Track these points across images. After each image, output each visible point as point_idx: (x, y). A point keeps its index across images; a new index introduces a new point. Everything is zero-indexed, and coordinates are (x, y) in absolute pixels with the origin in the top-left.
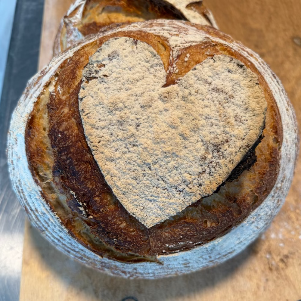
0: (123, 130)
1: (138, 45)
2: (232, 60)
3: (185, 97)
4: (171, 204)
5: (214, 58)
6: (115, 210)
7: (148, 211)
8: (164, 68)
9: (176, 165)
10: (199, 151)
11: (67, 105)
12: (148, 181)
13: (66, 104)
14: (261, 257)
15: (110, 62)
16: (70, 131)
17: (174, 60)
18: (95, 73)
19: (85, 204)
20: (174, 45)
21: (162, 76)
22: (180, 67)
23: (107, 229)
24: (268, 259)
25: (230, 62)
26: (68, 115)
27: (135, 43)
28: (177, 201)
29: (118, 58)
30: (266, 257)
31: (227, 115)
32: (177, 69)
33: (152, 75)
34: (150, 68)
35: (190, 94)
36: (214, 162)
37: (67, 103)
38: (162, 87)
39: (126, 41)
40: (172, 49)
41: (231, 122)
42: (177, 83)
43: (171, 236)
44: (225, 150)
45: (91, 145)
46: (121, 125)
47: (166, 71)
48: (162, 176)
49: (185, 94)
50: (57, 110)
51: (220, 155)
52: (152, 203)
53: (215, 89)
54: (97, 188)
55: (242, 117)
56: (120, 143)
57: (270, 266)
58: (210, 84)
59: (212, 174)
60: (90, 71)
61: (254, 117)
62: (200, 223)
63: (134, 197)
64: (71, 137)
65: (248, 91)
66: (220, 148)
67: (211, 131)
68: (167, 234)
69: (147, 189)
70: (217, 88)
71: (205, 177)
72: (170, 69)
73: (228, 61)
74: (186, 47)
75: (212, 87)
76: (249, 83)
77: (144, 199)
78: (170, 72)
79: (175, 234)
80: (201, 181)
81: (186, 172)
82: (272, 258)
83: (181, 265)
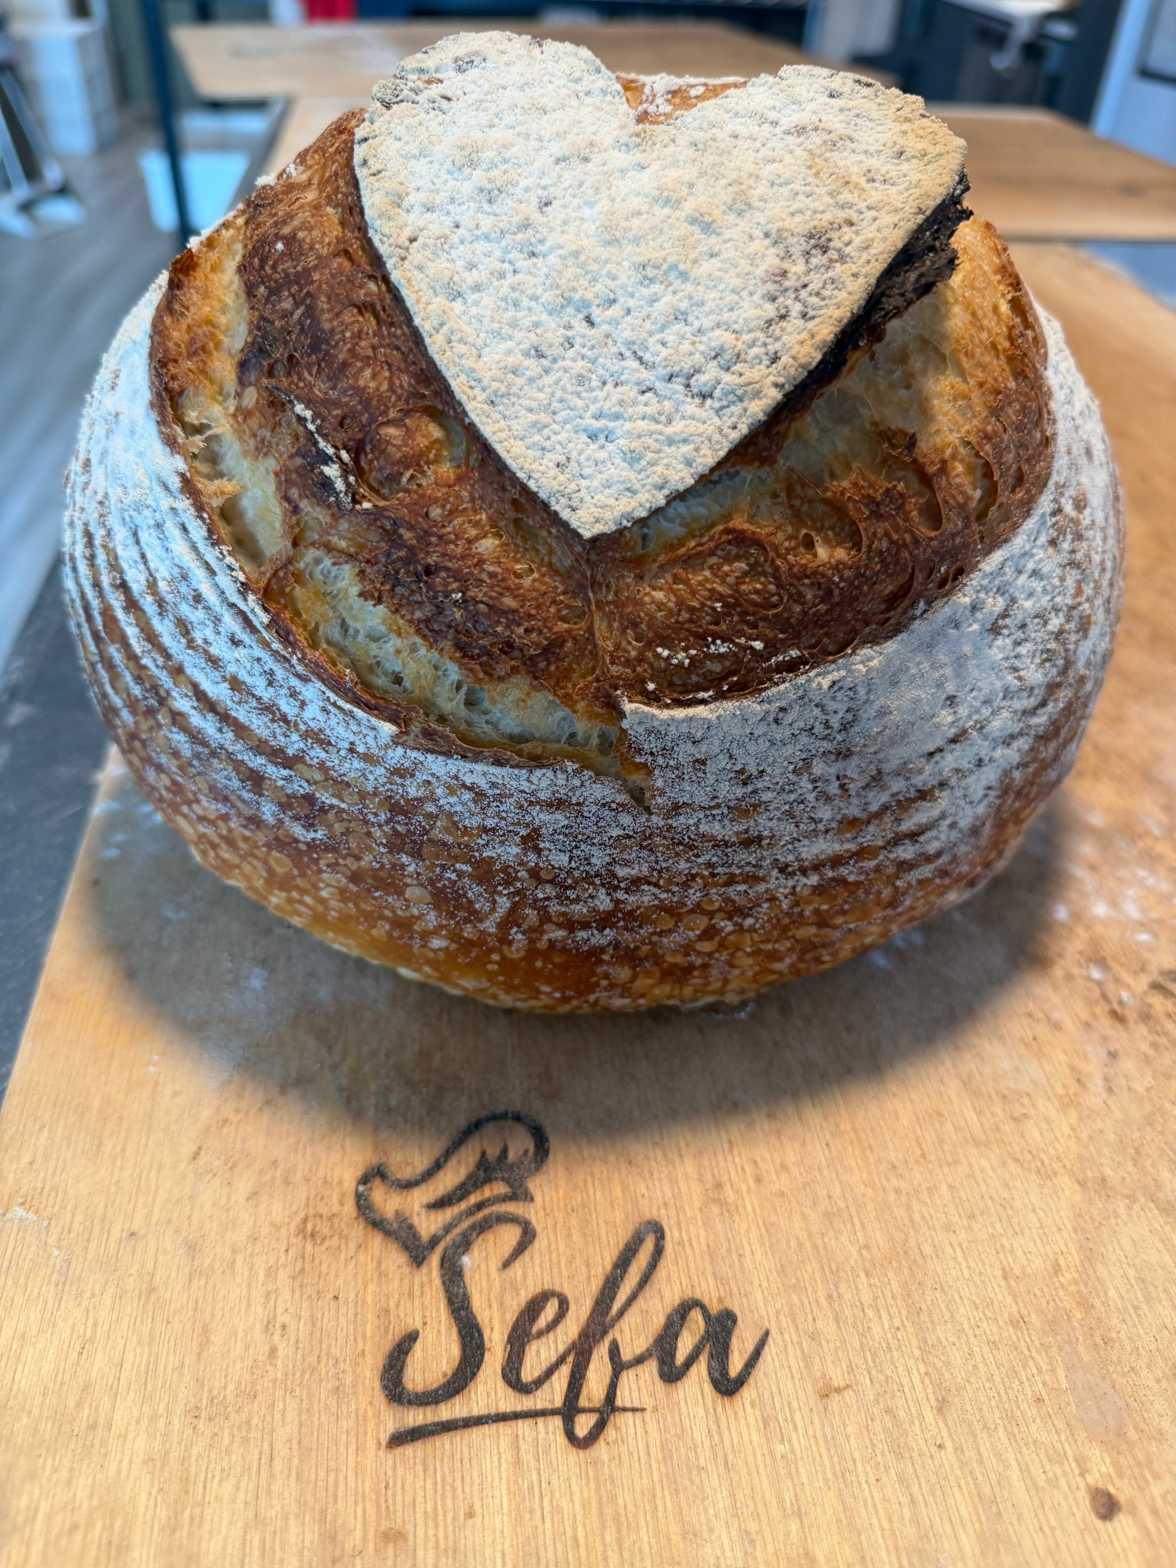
1: (544, 47)
4: (671, 442)
6: (459, 479)
7: (586, 471)
8: (626, 104)
9: (684, 305)
10: (758, 262)
11: (314, 187)
12: (580, 363)
13: (309, 184)
14: (1069, 977)
15: (458, 74)
16: (316, 233)
18: (410, 94)
19: (344, 455)
23: (427, 553)
24: (1099, 983)
25: (830, 77)
26: (313, 203)
27: (537, 42)
28: (693, 427)
29: (484, 65)
30: (1089, 979)
31: (838, 172)
32: (667, 106)
35: (713, 139)
36: (816, 280)
37: (315, 181)
40: (653, 84)
41: (854, 182)
43: (677, 604)
44: (848, 244)
45: (383, 243)
46: (490, 201)
47: (636, 109)
48: (634, 343)
50: (279, 204)
51: (831, 260)
52: (602, 447)
53: (793, 130)
54: (394, 392)
55: (888, 172)
56: (482, 247)
57: (1116, 1006)
58: (775, 123)
59: (811, 314)
60: (396, 89)
62: (787, 544)
63: (532, 417)
66: (829, 241)
67: (792, 209)
68: (659, 595)
69: (580, 389)
70: (797, 127)
71: (790, 329)
72: (645, 106)
75: (783, 126)
76: (898, 113)
77: (568, 427)
78: (646, 111)
79: (693, 593)
80: (778, 346)
81: (718, 325)
82: (1117, 980)
83: (726, 822)
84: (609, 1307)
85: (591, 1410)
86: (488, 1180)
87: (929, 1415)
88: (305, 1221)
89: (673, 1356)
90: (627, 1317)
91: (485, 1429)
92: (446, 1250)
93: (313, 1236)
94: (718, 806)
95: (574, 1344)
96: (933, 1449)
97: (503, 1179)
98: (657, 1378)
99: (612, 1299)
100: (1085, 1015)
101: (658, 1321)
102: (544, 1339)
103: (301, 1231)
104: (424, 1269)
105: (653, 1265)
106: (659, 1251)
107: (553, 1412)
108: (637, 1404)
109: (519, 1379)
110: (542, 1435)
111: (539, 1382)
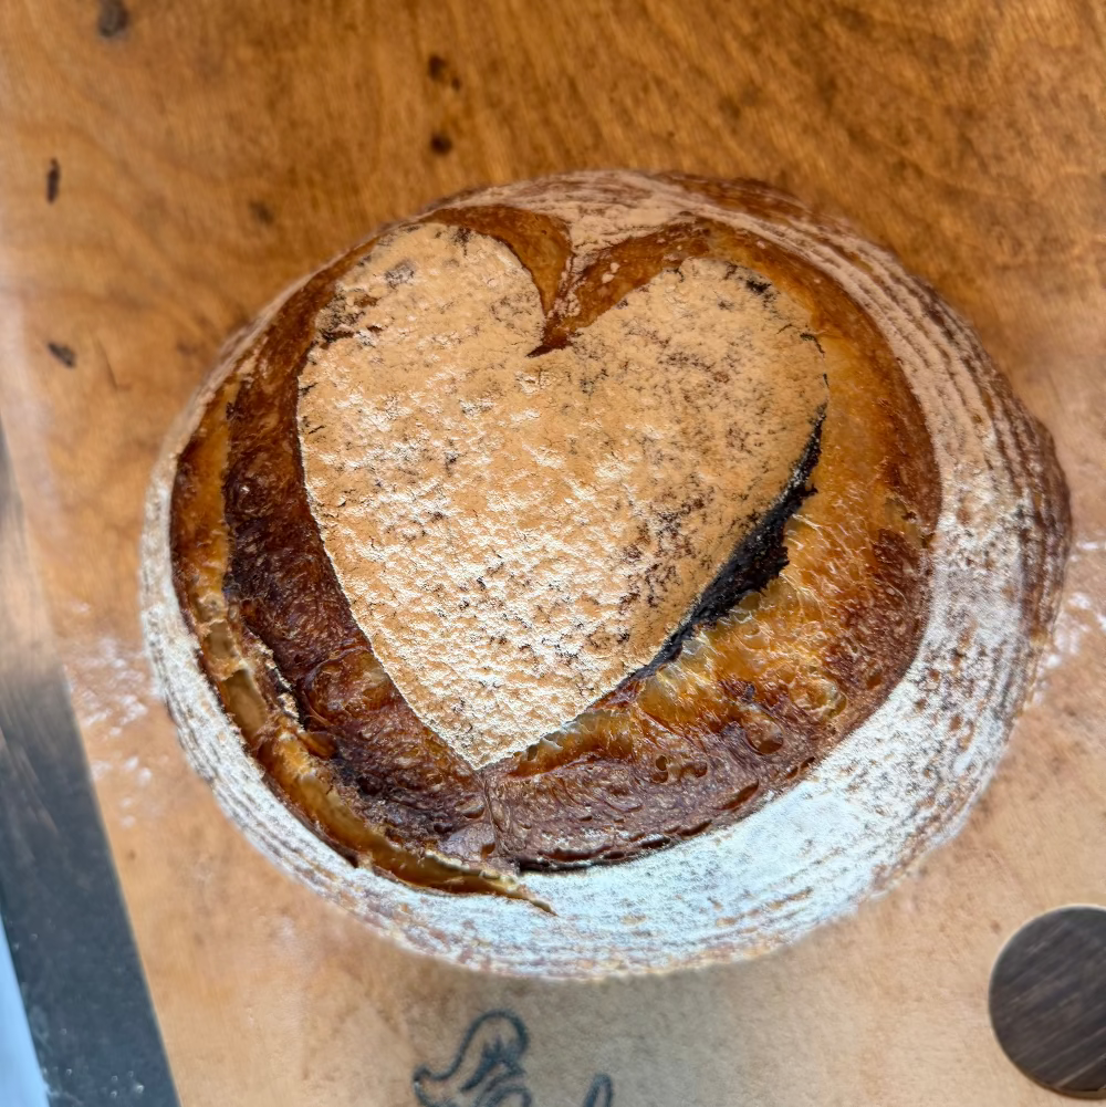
0: (410, 473)
1: (468, 244)
2: (733, 272)
3: (588, 380)
5: (681, 269)
7: (477, 713)
8: (540, 305)
11: (276, 409)
12: (475, 623)
13: (272, 404)
15: (390, 292)
16: (273, 477)
17: (574, 280)
18: (348, 322)
20: (580, 241)
21: (530, 327)
22: (587, 300)
25: (726, 278)
26: (274, 434)
27: (463, 237)
29: (411, 281)
31: (703, 430)
32: (577, 305)
33: (504, 324)
34: (497, 305)
35: (604, 372)
36: (664, 564)
37: (277, 402)
38: (529, 355)
39: (438, 235)
40: (575, 251)
41: (714, 449)
42: (571, 344)
44: (694, 532)
45: (318, 512)
46: (406, 459)
47: (546, 314)
48: (516, 608)
49: (587, 374)
50: (251, 422)
51: (678, 547)
52: (490, 693)
53: (678, 357)
55: (747, 434)
58: (665, 343)
59: (655, 601)
60: (335, 316)
61: (785, 433)
62: (643, 768)
64: (273, 492)
65: (776, 359)
66: (679, 525)
68: (543, 798)
69: (473, 645)
70: (681, 353)
71: (638, 611)
72: (556, 307)
73: (720, 277)
74: (616, 242)
75: (670, 351)
76: (781, 336)
77: (463, 678)
78: (556, 314)
79: (569, 799)
80: (627, 625)
81: (583, 596)
83: (618, 924)
86: (494, 1065)
97: (503, 1061)
106: (610, 1095)
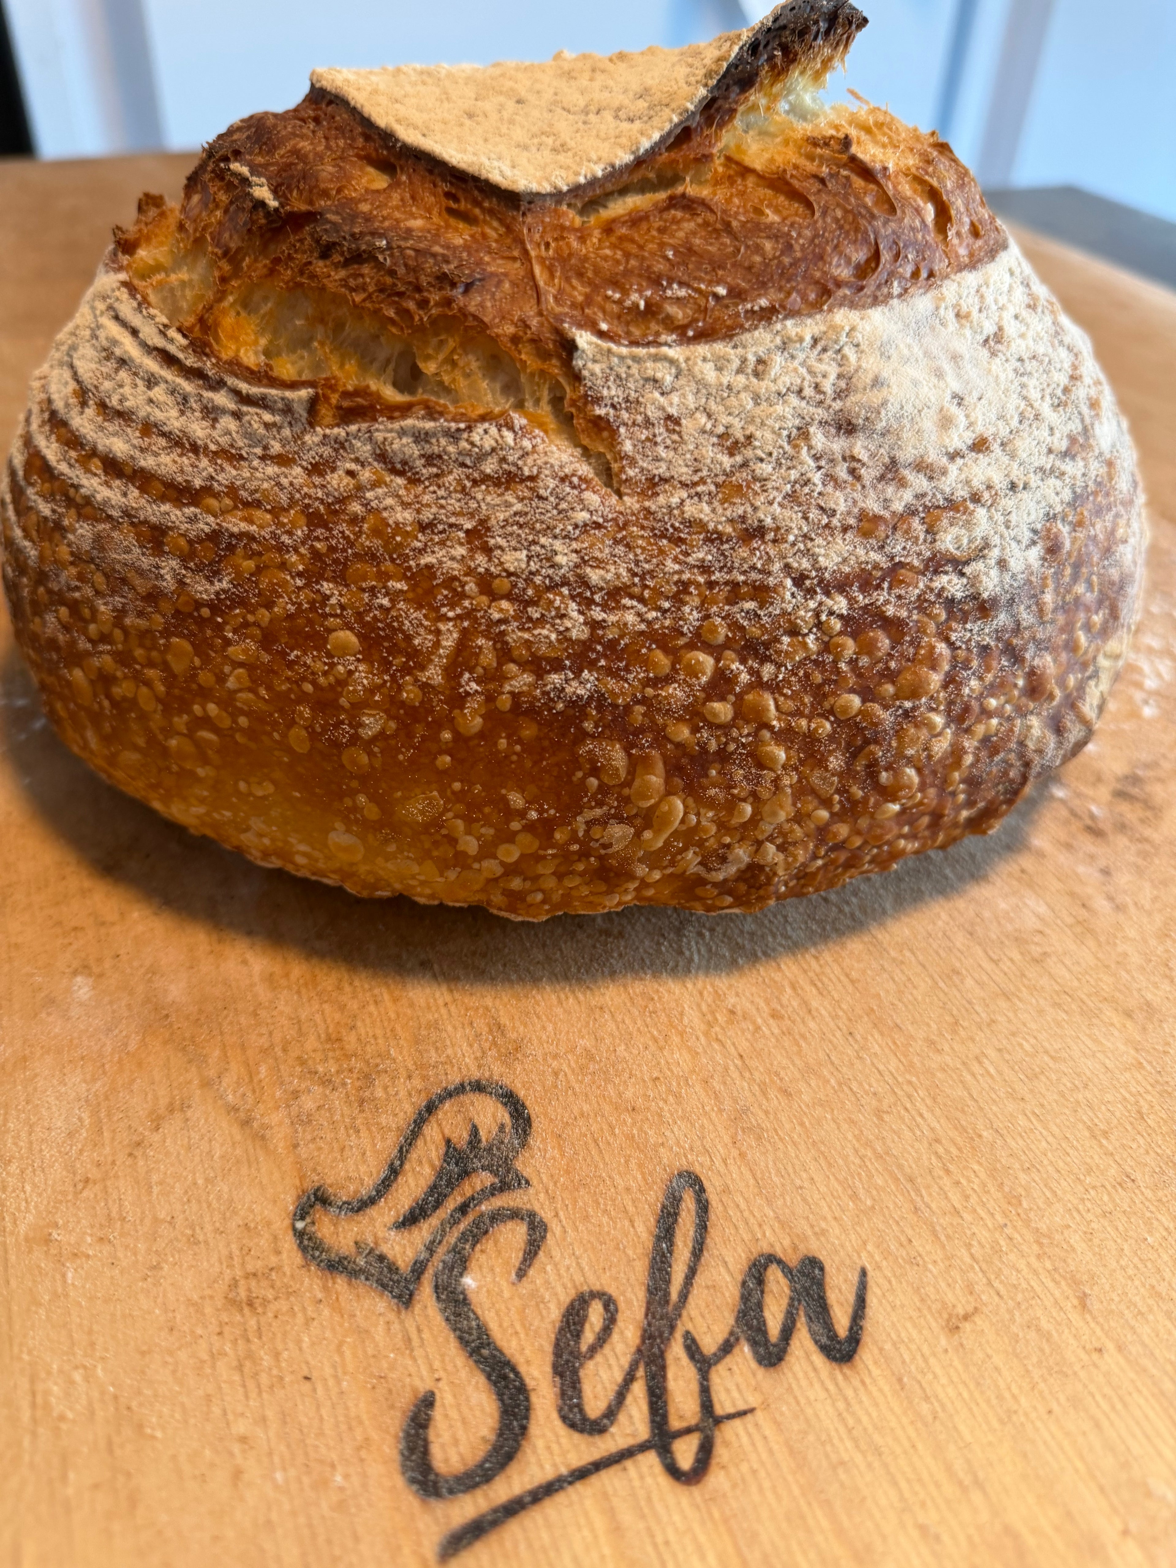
24: (1064, 802)
57: (1089, 822)
82: (1079, 795)
83: (716, 504)
84: (667, 1294)
85: (688, 1431)
86: (465, 1173)
87: (1074, 1317)
88: (234, 1284)
89: (765, 1333)
90: (691, 1300)
91: (560, 1498)
92: (436, 1276)
93: (250, 1304)
94: (702, 481)
95: (639, 1351)
96: (1095, 1356)
97: (483, 1168)
98: (754, 1364)
99: (668, 1282)
100: (1062, 836)
101: (731, 1293)
102: (599, 1358)
103: (233, 1303)
104: (417, 1308)
105: (702, 1227)
106: (703, 1208)
107: (643, 1447)
108: (742, 1406)
109: (584, 1419)
110: (637, 1483)
111: (611, 1413)
